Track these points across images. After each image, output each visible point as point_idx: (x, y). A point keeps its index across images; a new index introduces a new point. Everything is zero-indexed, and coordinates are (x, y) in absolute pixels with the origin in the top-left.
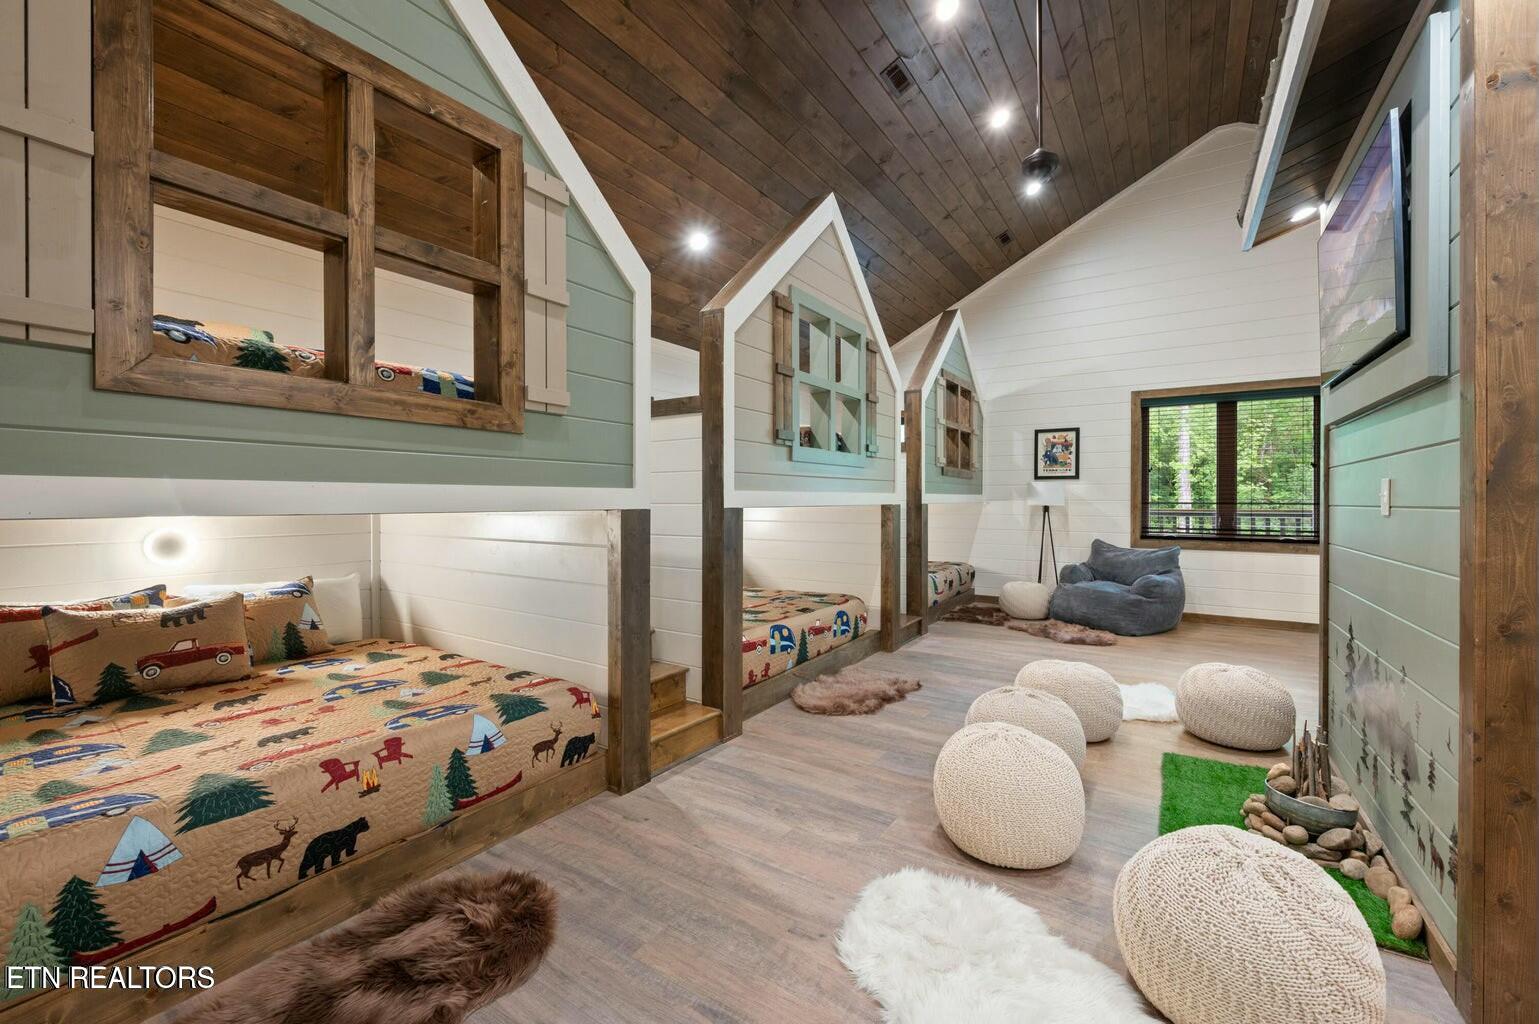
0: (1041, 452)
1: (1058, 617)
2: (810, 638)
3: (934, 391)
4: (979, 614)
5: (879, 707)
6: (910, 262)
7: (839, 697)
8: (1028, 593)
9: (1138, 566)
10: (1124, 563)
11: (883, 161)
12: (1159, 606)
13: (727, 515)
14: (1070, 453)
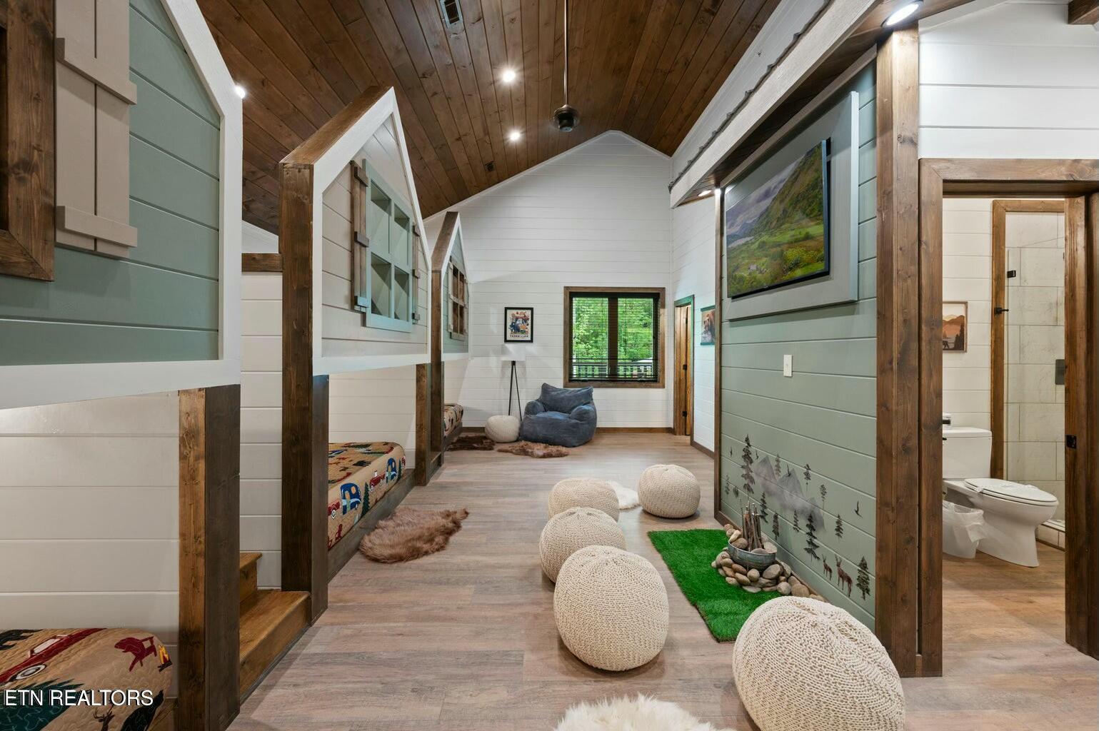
0: (509, 323)
1: (527, 439)
2: (371, 489)
3: (447, 273)
4: (474, 443)
5: (446, 540)
6: (425, 168)
7: (410, 541)
8: (506, 424)
9: (571, 400)
10: (563, 398)
11: (424, 76)
12: (587, 426)
13: (315, 383)
14: (528, 325)
